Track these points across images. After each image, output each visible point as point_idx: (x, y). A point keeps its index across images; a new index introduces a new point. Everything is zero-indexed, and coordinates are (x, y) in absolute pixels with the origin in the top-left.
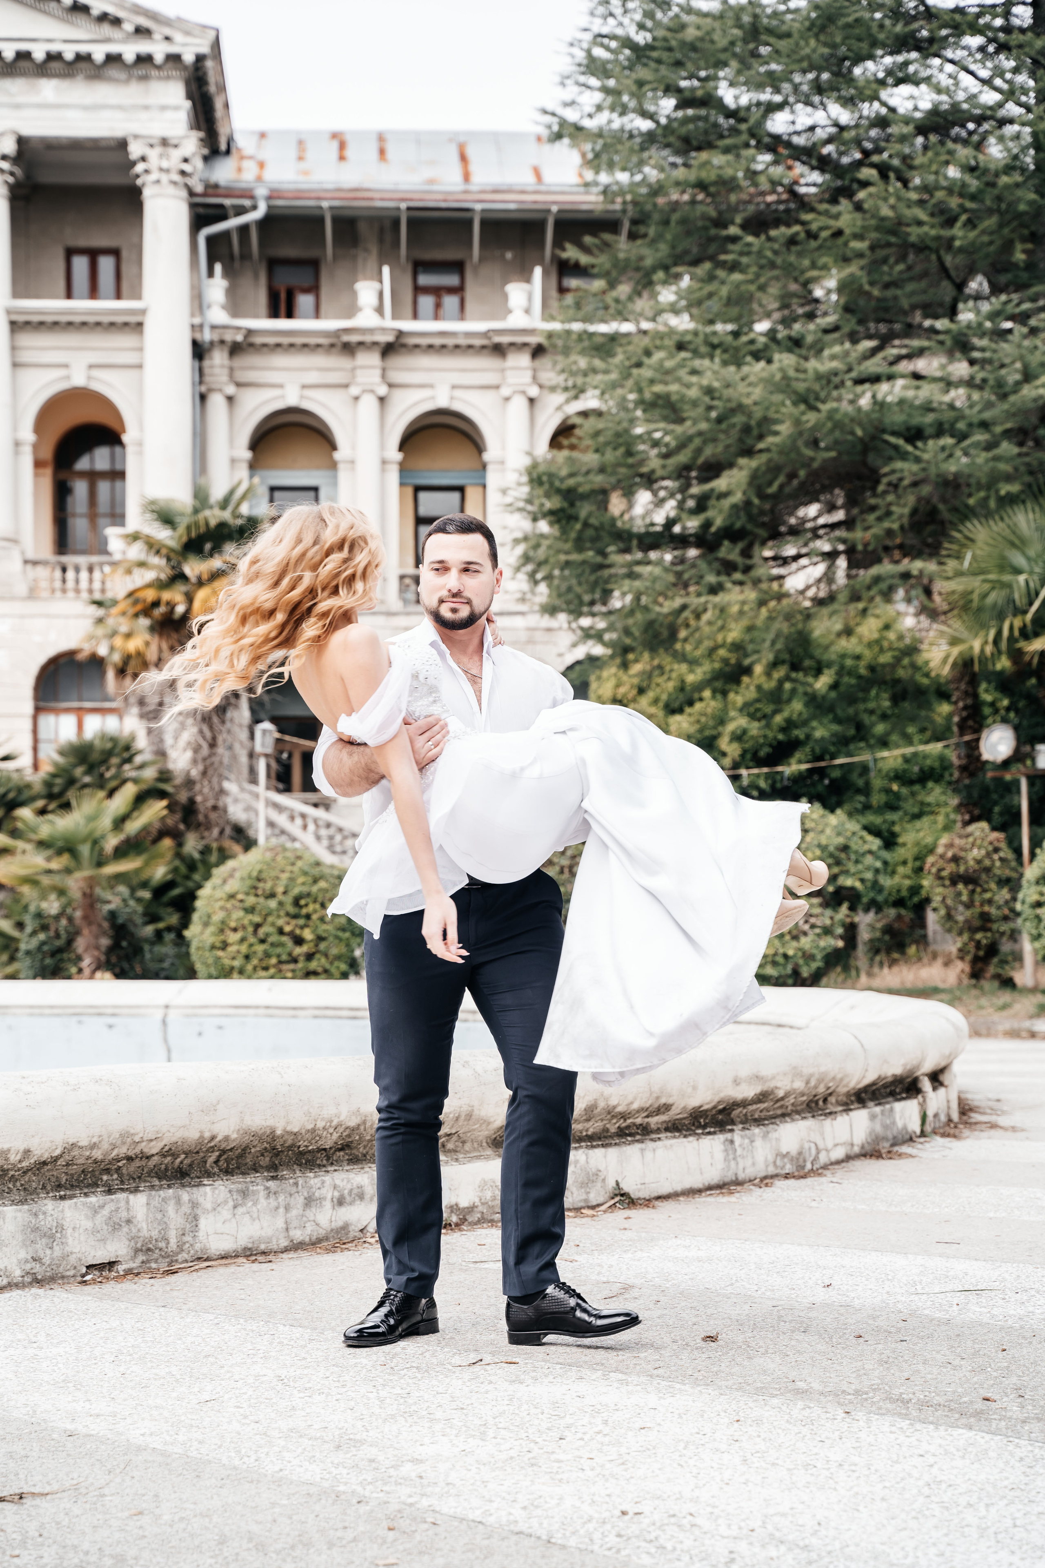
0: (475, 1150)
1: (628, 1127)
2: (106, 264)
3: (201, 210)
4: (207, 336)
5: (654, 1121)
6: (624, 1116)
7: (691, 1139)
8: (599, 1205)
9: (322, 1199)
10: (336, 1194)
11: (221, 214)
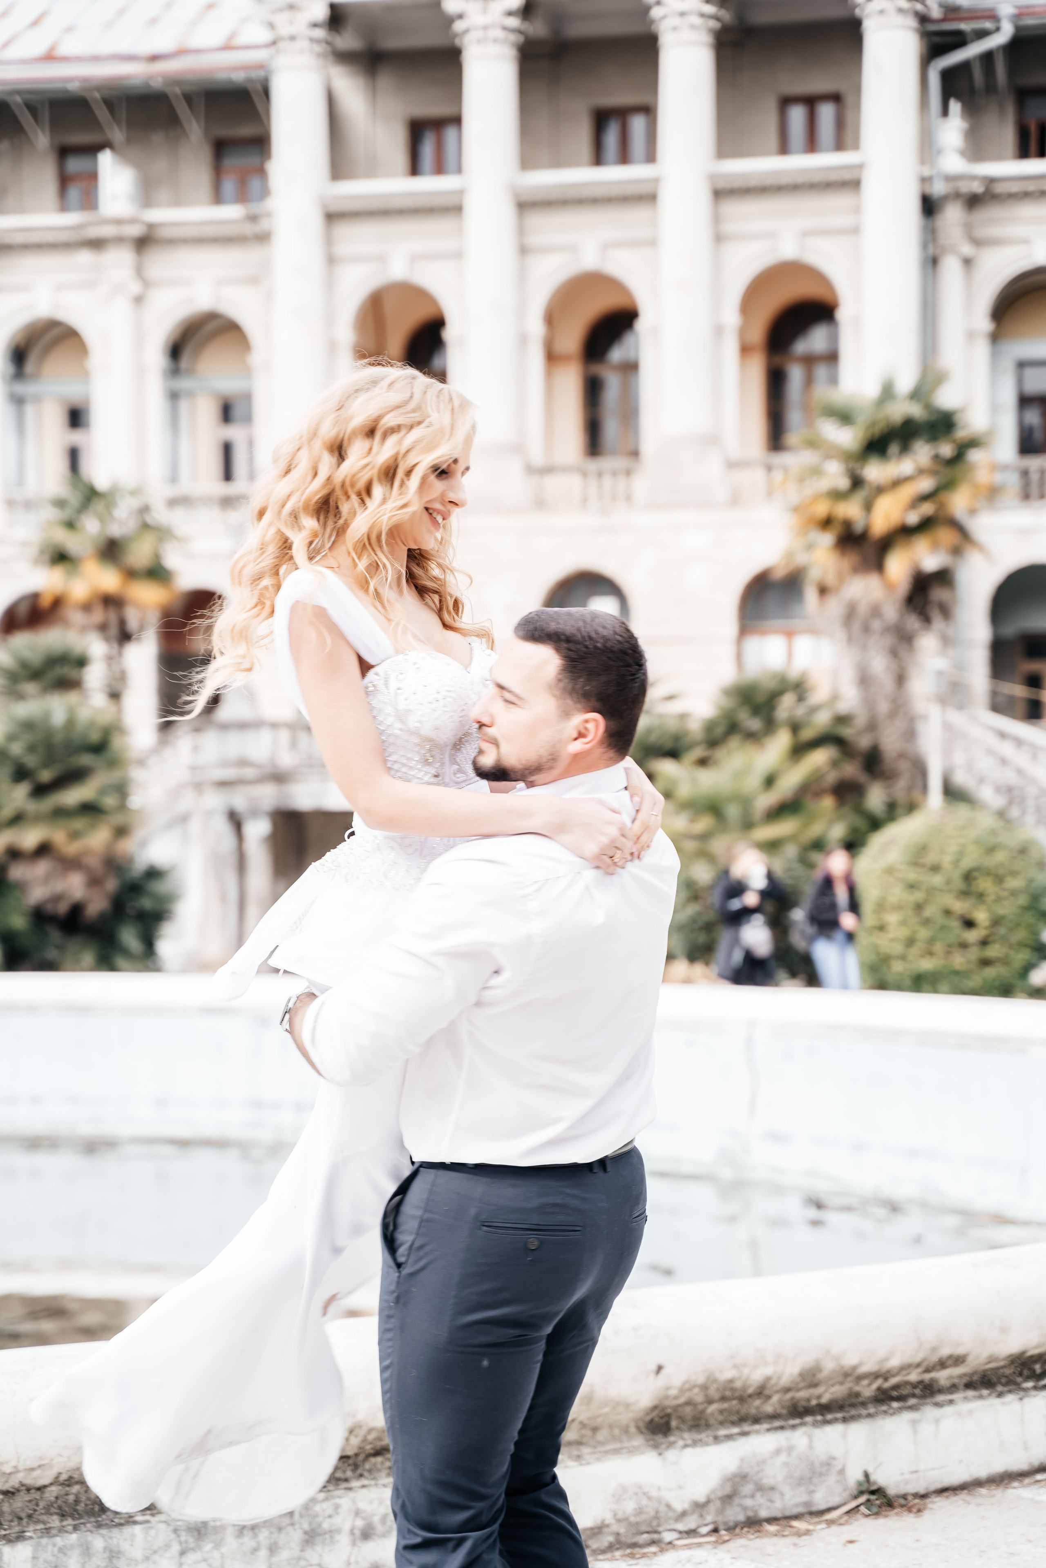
0: (614, 1438)
1: (896, 1387)
2: (826, 112)
3: (937, 39)
4: (938, 189)
5: (943, 1376)
6: (876, 1376)
7: (1010, 1398)
8: (829, 1510)
9: (333, 1532)
10: (360, 1523)
11: (958, 40)
